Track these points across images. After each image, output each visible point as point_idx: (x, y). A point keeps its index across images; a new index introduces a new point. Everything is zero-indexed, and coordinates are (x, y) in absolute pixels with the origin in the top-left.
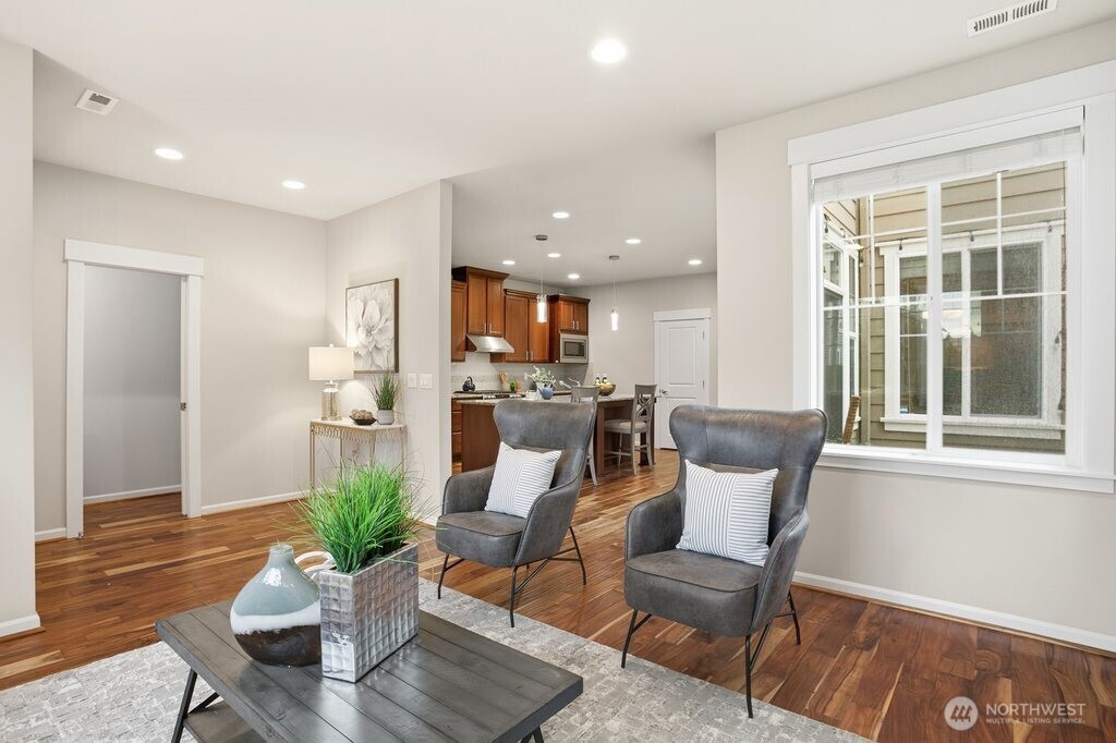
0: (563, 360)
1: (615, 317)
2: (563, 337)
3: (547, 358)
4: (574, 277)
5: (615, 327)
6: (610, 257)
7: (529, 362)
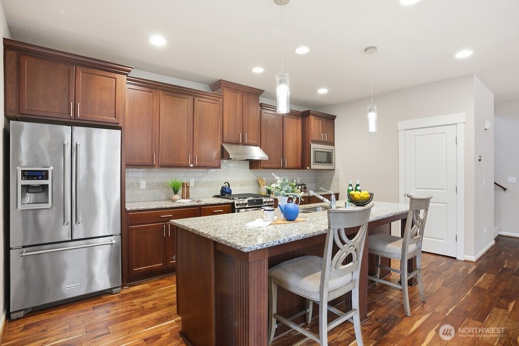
0: (313, 166)
1: (372, 117)
2: (314, 147)
3: (299, 165)
4: (323, 91)
5: (372, 128)
6: (366, 50)
7: (284, 168)
